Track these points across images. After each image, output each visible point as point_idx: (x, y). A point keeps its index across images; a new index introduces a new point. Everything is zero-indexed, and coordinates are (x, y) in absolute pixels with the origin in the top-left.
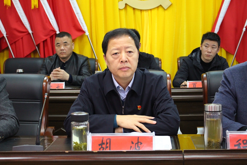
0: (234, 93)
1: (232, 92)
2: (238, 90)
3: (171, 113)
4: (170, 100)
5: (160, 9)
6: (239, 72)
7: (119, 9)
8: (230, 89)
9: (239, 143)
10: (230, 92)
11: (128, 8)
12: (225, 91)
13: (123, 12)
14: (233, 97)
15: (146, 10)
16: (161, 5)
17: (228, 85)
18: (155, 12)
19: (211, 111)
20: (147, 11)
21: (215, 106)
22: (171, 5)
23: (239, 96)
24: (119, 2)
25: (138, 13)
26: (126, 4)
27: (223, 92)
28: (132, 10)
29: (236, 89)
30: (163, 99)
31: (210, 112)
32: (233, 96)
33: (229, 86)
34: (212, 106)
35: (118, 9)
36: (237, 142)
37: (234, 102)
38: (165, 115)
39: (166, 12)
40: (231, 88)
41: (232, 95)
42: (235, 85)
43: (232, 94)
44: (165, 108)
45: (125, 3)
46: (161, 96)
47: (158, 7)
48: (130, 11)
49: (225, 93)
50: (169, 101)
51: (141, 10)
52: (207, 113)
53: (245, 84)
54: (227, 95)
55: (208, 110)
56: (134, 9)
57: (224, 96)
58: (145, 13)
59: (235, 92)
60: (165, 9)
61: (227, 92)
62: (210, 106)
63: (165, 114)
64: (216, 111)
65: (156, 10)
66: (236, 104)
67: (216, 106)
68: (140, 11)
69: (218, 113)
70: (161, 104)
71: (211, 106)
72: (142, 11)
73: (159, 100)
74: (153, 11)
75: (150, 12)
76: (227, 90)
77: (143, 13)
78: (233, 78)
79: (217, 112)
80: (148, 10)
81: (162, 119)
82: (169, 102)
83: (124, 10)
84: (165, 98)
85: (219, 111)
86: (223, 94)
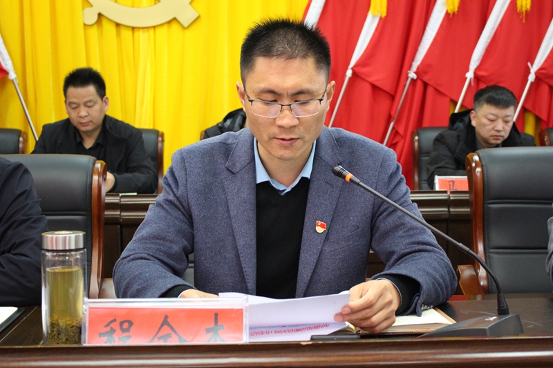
0: (185, 204)
1: (180, 203)
2: (193, 198)
3: (29, 253)
4: (32, 223)
5: (175, 26)
6: (202, 156)
7: (85, 25)
8: (177, 195)
9: (111, 328)
10: (177, 203)
11: (104, 22)
12: (166, 200)
13: (94, 32)
14: (185, 215)
15: (143, 28)
16: (175, 19)
17: (173, 186)
18: (162, 32)
19: (55, 248)
20: (146, 30)
21: (65, 237)
22: (198, 18)
23: (195, 212)
24: (83, 9)
25: (126, 34)
26: (100, 15)
27: (162, 203)
28: (113, 28)
29: (189, 197)
30: (15, 221)
31: (53, 251)
32: (185, 213)
33: (175, 190)
34: (56, 238)
35: (82, 25)
36: (106, 326)
37: (185, 227)
38: (14, 257)
39: (187, 32)
40: (179, 193)
41: (182, 210)
42: (189, 186)
43: (181, 207)
44: (18, 241)
45: (98, 12)
46: (13, 212)
47: (169, 22)
48: (109, 29)
49: (165, 206)
50: (32, 225)
51: (133, 28)
52: (47, 254)
53: (212, 184)
54: (170, 210)
55: (50, 248)
56: (118, 25)
57: (163, 213)
58: (141, 35)
59: (188, 203)
60: (184, 28)
61: (170, 202)
62: (52, 238)
63: (14, 255)
64: (67, 248)
65: (165, 27)
66: (190, 230)
67: (68, 236)
68: (131, 29)
69: (73, 253)
70: (10, 232)
71: (55, 236)
72: (135, 30)
73: (6, 222)
74: (158, 31)
75: (152, 31)
76: (171, 197)
77: (136, 33)
78: (186, 169)
79: (70, 251)
80: (148, 28)
81: (6, 267)
82: (30, 228)
83: (95, 27)
84: (19, 217)
85: (77, 250)
86: (163, 207)
